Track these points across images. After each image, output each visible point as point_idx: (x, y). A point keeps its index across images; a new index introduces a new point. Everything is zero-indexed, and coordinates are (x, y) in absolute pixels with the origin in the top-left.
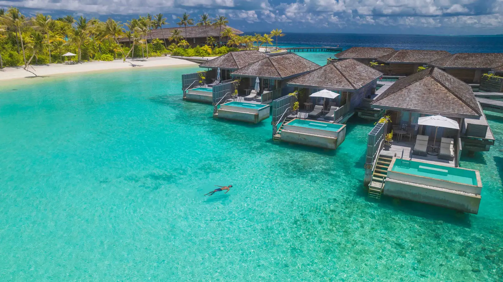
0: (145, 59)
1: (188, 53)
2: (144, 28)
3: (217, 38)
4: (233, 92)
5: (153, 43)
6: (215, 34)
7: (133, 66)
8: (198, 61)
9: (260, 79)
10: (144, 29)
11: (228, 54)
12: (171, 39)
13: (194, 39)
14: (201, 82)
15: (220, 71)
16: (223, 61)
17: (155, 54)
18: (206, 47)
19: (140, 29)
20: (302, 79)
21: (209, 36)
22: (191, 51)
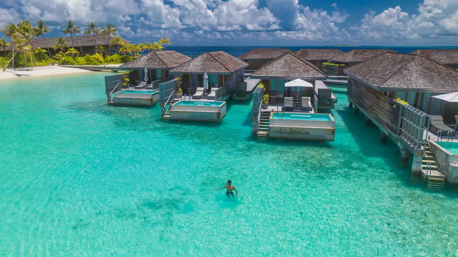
0: (29, 68)
1: (78, 62)
2: (27, 34)
3: (106, 46)
4: (177, 90)
5: (35, 53)
6: (104, 43)
7: (18, 75)
8: (93, 69)
9: (209, 75)
10: (26, 36)
11: (151, 53)
12: (55, 47)
13: (81, 48)
14: (125, 84)
15: (147, 71)
16: (147, 61)
17: (41, 63)
18: (97, 55)
19: (21, 35)
20: (265, 70)
21: (97, 44)
22: (81, 60)
